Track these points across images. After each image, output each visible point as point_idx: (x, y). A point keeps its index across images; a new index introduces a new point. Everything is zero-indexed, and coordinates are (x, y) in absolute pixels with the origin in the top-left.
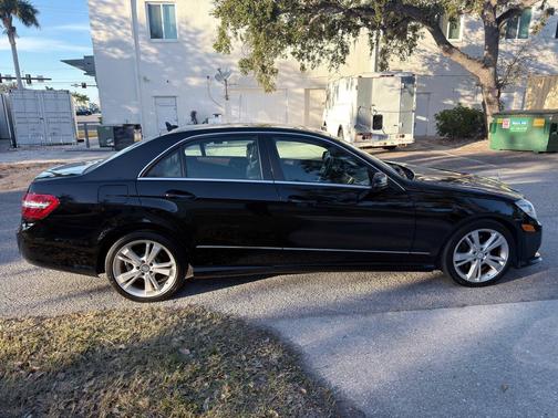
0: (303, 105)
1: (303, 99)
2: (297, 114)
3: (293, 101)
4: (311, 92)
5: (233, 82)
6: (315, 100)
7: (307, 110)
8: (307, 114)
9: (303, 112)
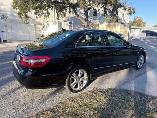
0: (34, 29)
1: (34, 27)
2: (33, 32)
3: (31, 28)
4: (36, 25)
5: (8, 20)
6: (38, 28)
7: (36, 30)
8: (36, 32)
9: (34, 31)
